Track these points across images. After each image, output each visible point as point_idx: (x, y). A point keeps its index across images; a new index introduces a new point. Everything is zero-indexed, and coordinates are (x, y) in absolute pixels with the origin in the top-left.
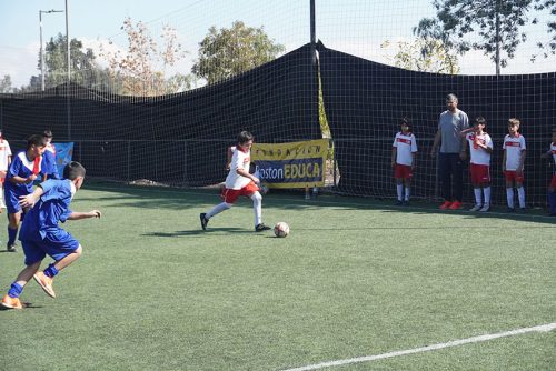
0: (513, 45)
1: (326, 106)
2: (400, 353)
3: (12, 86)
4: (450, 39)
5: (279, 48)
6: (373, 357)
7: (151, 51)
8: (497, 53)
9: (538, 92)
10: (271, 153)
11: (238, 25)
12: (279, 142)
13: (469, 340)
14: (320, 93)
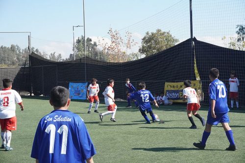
3: (62, 58)
5: (176, 41)
7: (121, 43)
10: (174, 87)
11: (159, 31)
12: (177, 82)
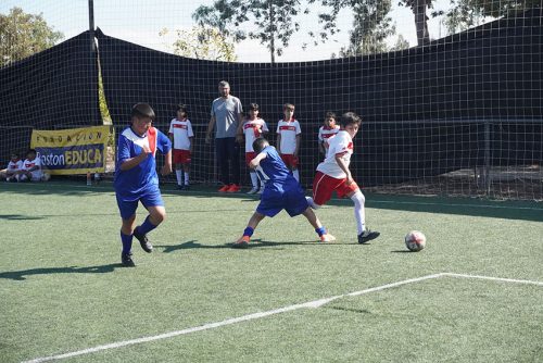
0: (287, 34)
1: (106, 93)
2: (176, 333)
4: (226, 28)
5: (59, 35)
6: (150, 338)
8: (272, 42)
9: (309, 79)
10: (52, 140)
11: (17, 11)
12: (60, 129)
13: (243, 318)
14: (100, 79)
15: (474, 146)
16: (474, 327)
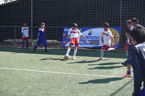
15: (12, 33)
16: (8, 82)
